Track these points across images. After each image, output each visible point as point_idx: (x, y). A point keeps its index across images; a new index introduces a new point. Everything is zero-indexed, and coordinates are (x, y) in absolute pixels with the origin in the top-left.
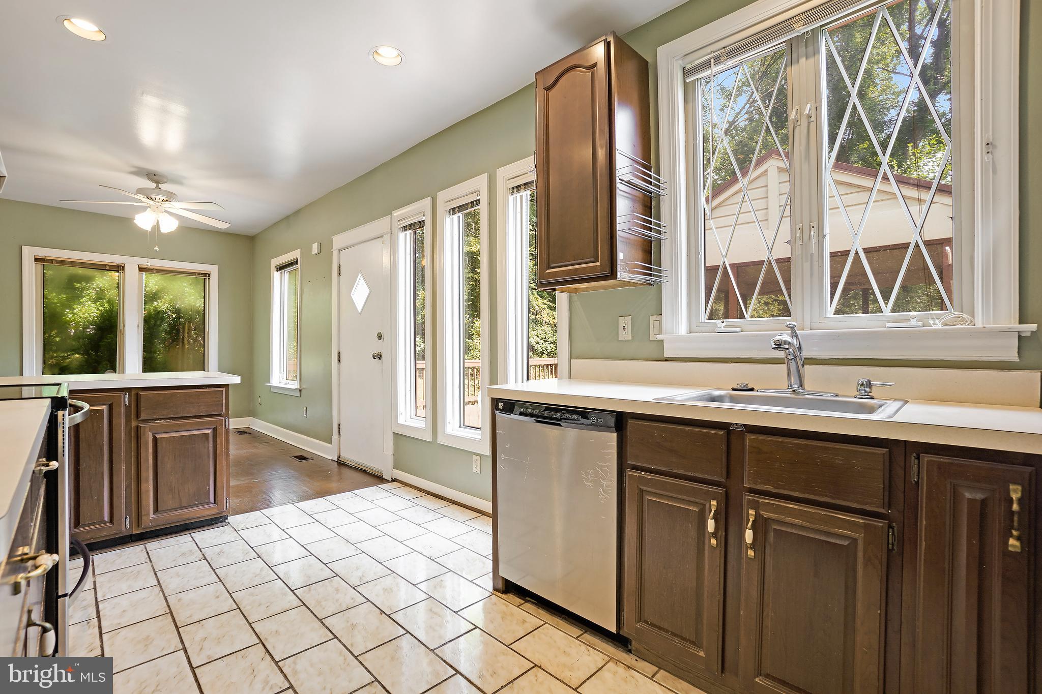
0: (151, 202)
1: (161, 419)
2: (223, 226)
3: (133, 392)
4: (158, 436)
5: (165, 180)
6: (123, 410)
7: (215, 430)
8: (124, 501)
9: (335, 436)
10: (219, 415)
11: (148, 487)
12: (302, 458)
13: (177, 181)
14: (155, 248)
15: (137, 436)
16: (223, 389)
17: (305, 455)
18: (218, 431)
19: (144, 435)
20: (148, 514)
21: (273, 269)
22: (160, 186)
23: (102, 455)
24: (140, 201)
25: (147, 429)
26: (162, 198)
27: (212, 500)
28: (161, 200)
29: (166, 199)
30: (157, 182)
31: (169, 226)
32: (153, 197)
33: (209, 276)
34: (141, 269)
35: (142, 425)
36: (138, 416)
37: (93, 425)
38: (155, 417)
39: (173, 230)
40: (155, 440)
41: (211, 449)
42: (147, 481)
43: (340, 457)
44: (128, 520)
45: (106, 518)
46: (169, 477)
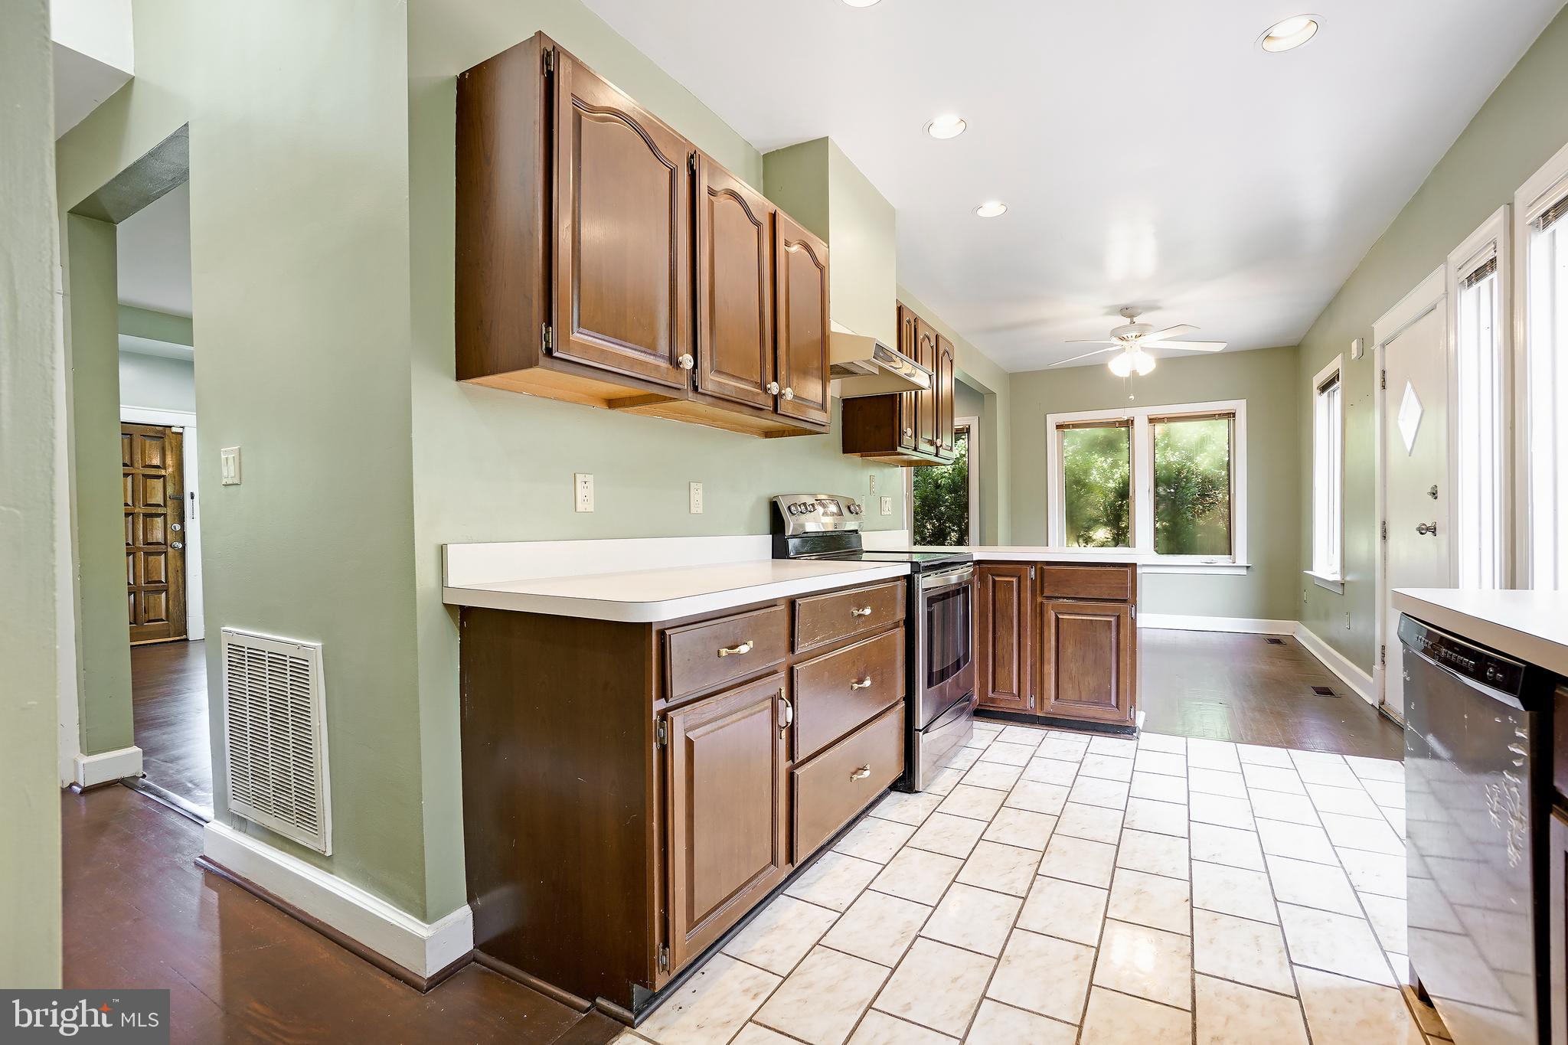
0: (1124, 343)
1: (1064, 598)
2: (1218, 348)
3: (1039, 566)
4: (1060, 617)
5: (1140, 311)
6: (1029, 583)
7: (1118, 617)
8: (1029, 678)
9: (1377, 667)
10: (1125, 601)
11: (1050, 669)
12: (1325, 692)
13: (1152, 307)
14: (1130, 397)
15: (1040, 613)
16: (1129, 570)
17: (1333, 688)
18: (1122, 620)
19: (1047, 613)
20: (1049, 699)
21: (1316, 391)
22: (1135, 319)
23: (1013, 627)
24: (1112, 345)
25: (1050, 607)
26: (1134, 334)
27: (1114, 702)
28: (1134, 337)
29: (1138, 334)
30: (1131, 316)
31: (1146, 366)
32: (1125, 336)
33: (1234, 417)
34: (1151, 421)
35: (1045, 601)
36: (1042, 592)
37: (1005, 595)
38: (1057, 595)
39: (1151, 370)
40: (1057, 619)
41: (1114, 640)
42: (1049, 663)
43: (1383, 704)
44: (1033, 699)
45: (1015, 691)
46: (1071, 666)
